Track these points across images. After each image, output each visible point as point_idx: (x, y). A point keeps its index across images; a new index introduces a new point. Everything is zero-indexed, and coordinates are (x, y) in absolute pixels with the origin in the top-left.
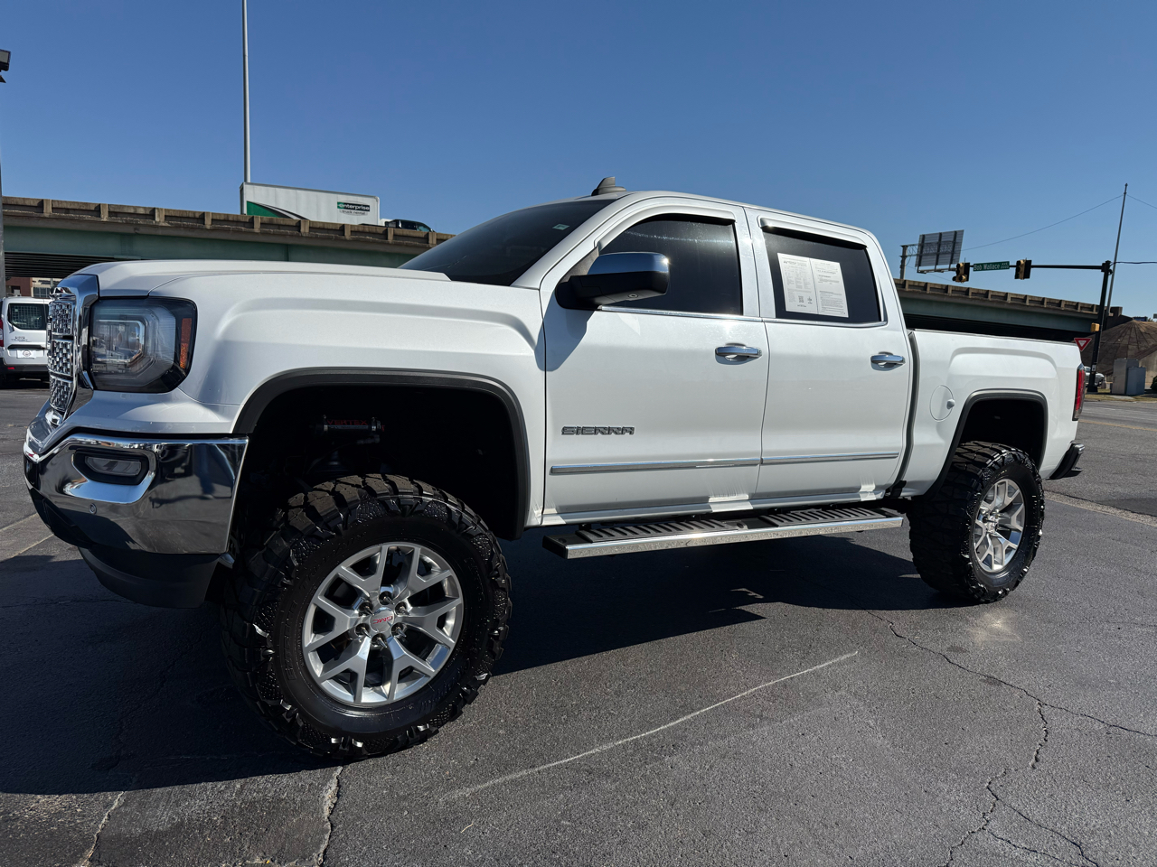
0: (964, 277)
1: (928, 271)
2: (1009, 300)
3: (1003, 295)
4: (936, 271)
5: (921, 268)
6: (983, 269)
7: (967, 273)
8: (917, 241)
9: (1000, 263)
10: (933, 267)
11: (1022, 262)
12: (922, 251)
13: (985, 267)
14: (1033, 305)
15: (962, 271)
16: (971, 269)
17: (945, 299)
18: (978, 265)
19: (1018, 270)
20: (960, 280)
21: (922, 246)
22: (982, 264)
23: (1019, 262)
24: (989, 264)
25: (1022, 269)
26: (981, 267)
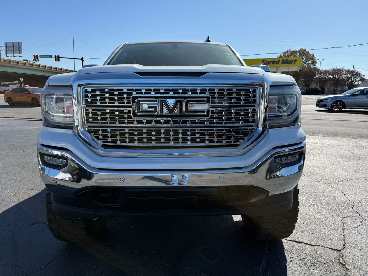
0: (37, 60)
1: (11, 56)
2: (47, 68)
3: (44, 66)
4: (14, 56)
5: (8, 55)
6: (43, 57)
7: (38, 58)
8: (4, 45)
9: (49, 56)
10: (12, 55)
11: (57, 56)
12: (6, 49)
13: (44, 57)
14: (54, 70)
15: (36, 58)
16: (39, 57)
17: (26, 67)
18: (41, 56)
19: (56, 58)
20: (36, 61)
21: (6, 46)
22: (43, 56)
23: (55, 56)
24: (45, 56)
25: (57, 58)
26: (42, 57)
